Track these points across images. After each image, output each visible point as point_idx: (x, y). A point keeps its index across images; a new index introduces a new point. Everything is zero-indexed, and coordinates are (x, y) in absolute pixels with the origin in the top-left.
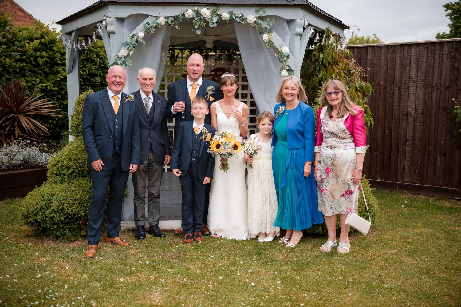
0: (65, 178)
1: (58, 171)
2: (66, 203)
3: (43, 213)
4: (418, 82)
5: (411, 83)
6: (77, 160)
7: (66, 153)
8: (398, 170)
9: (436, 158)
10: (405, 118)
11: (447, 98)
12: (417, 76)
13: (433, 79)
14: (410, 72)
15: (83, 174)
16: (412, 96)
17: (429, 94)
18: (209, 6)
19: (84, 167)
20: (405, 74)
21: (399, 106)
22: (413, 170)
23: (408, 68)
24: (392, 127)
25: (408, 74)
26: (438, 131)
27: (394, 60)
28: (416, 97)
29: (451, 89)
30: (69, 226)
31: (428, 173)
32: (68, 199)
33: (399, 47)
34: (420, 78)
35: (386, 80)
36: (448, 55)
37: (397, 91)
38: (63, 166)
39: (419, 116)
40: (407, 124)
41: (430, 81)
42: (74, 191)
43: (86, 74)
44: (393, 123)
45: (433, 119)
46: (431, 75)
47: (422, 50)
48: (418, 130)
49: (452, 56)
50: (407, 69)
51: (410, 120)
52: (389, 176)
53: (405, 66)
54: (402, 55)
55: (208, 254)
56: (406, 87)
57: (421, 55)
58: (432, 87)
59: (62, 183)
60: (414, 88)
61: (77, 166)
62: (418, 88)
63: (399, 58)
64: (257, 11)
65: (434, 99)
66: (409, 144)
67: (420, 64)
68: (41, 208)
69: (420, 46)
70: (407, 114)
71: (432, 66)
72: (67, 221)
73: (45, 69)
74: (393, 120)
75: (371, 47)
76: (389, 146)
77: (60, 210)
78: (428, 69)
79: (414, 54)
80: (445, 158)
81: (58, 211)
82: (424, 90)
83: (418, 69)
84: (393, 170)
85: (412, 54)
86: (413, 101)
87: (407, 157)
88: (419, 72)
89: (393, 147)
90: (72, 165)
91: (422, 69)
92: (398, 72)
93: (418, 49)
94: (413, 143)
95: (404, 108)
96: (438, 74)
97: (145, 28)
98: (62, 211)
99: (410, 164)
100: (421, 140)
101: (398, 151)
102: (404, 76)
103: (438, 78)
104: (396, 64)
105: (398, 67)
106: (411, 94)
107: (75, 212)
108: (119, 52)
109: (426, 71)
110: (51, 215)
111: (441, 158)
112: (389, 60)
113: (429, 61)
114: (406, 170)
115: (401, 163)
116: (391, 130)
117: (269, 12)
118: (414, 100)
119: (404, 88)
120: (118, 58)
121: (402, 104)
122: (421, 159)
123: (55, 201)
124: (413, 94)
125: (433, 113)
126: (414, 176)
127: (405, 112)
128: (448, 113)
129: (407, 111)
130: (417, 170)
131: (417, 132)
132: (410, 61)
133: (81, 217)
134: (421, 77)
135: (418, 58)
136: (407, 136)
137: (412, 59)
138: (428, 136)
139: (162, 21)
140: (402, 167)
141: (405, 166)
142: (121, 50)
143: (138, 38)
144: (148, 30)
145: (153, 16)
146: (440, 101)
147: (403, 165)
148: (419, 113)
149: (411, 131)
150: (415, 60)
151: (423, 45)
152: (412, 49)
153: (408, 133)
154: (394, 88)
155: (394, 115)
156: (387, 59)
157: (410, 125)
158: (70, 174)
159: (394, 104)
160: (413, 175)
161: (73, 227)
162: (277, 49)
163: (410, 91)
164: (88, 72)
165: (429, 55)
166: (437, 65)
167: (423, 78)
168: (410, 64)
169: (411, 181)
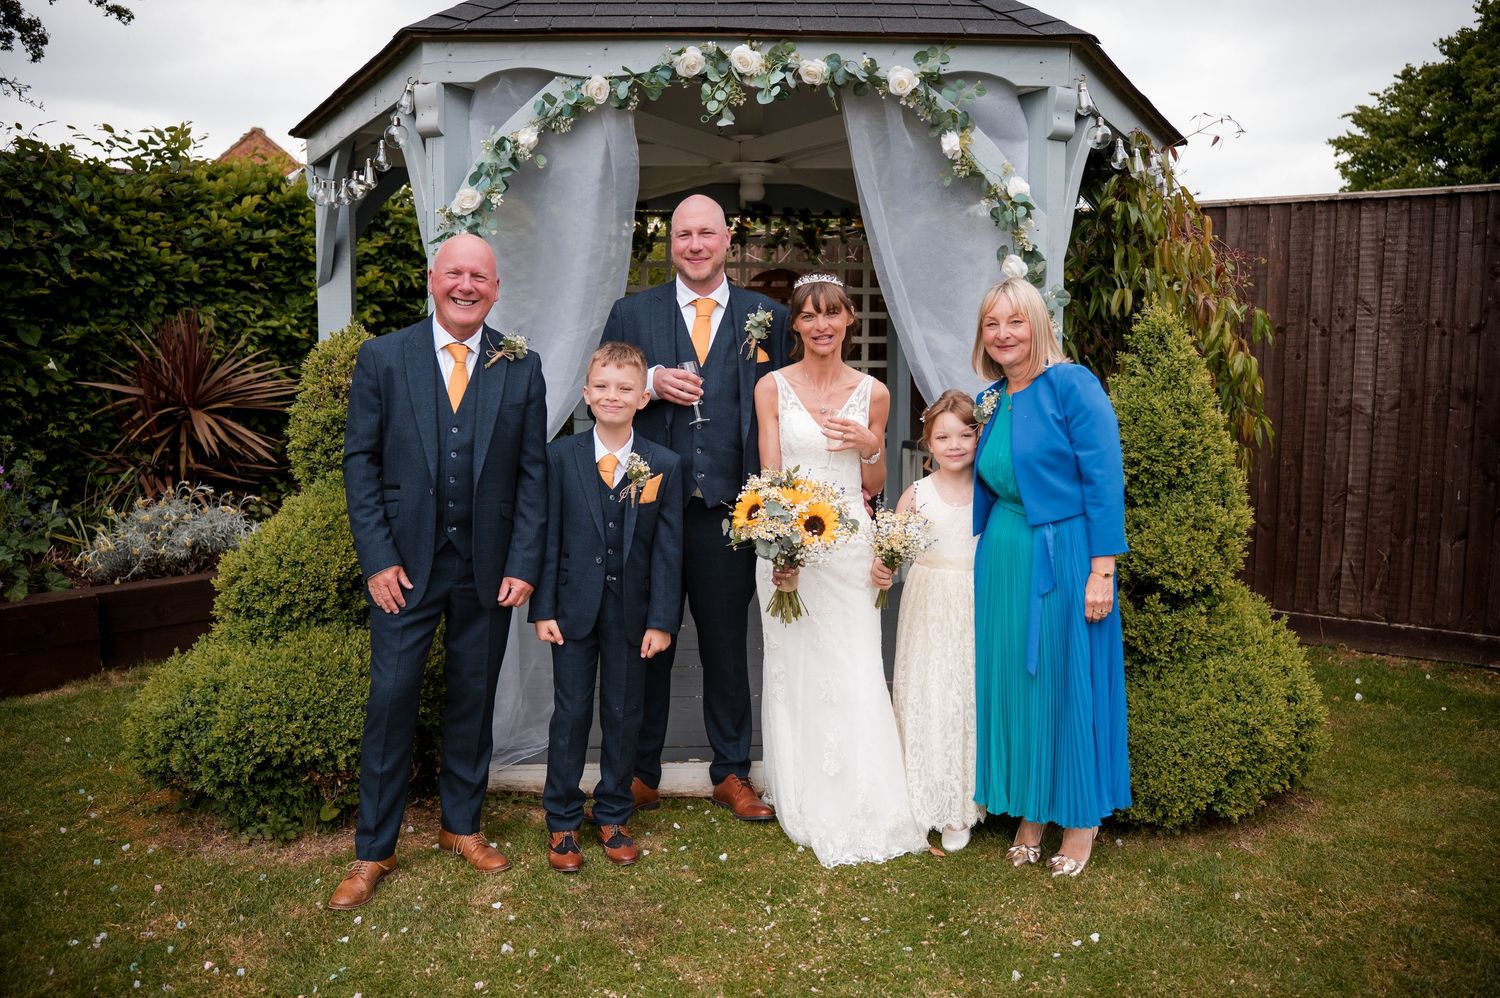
0: (264, 627)
1: (241, 600)
2: (261, 716)
3: (187, 746)
4: (1384, 312)
5: (1362, 318)
6: (303, 565)
7: (267, 540)
8: (1318, 577)
9: (1439, 544)
10: (1341, 420)
11: (1473, 361)
12: (1381, 294)
13: (1428, 305)
14: (1357, 283)
15: (324, 611)
16: (1365, 355)
17: (1417, 348)
18: (758, 40)
19: (325, 589)
20: (1341, 288)
21: (1326, 383)
22: (1367, 578)
23: (1351, 271)
24: (1302, 449)
25: (1351, 288)
26: (1444, 463)
27: (1308, 247)
28: (1377, 358)
29: (1484, 335)
30: (276, 792)
31: (1411, 588)
32: (269, 701)
33: (1323, 209)
34: (1389, 302)
35: (1282, 307)
36: (1474, 231)
37: (1317, 339)
38: (257, 584)
39: (1387, 415)
40: (1349, 439)
41: (1420, 310)
42: (289, 671)
43: (391, 292)
44: (1307, 436)
45: (1429, 425)
46: (1422, 293)
47: (1395, 218)
48: (1382, 457)
49: (1486, 236)
50: (1347, 275)
51: (1359, 427)
52: (1293, 596)
53: (1343, 263)
54: (1332, 232)
55: (754, 912)
56: (1347, 327)
57: (1392, 232)
58: (1427, 330)
59: (254, 642)
60: (1371, 331)
61: (300, 585)
62: (1384, 331)
63: (1322, 241)
64: (921, 57)
65: (1433, 364)
66: (1356, 499)
67: (1391, 259)
68: (181, 729)
69: (1387, 206)
70: (1349, 411)
71: (1426, 266)
72: (269, 773)
73: (276, 276)
74: (1307, 428)
75: (1236, 207)
76: (1293, 506)
77: (240, 740)
78: (1414, 275)
79: (1369, 230)
80: (1467, 544)
81: (233, 744)
82: (1403, 339)
83: (1381, 275)
84: (1304, 580)
85: (1364, 230)
86: (1367, 370)
87: (1347, 539)
88: (1385, 283)
89: (1304, 508)
90: (285, 582)
91: (1394, 273)
92: (1319, 283)
93: (1381, 214)
94: (1368, 497)
95: (1341, 392)
96: (1445, 291)
97: (539, 114)
98: (247, 741)
99: (1357, 560)
100: (1392, 488)
101: (1321, 520)
102: (1340, 296)
103: (1444, 301)
104: (1315, 258)
105: (1319, 266)
106: (1360, 348)
107: (292, 746)
108: (454, 197)
109: (1407, 280)
110: (211, 757)
111: (1452, 544)
112: (1293, 246)
113: (1415, 251)
114: (1343, 580)
115: (1329, 558)
116: (1299, 457)
117: (960, 60)
118: (1371, 367)
119: (1339, 330)
120: (451, 216)
121: (1332, 380)
122: (1392, 545)
123: (223, 707)
124: (1367, 348)
125: (1430, 406)
126: (1368, 597)
127: (1343, 403)
128: (1476, 408)
129: (1351, 400)
130: (1379, 581)
131: (1381, 466)
132: (1358, 251)
133: (315, 762)
134: (1393, 299)
135: (1381, 243)
136: (1350, 475)
137: (1363, 244)
138: (1413, 478)
139: (597, 88)
140: (1334, 569)
141: (1341, 567)
142: (461, 191)
143: (517, 148)
144: (550, 123)
145: (567, 76)
146: (1451, 371)
147: (1336, 563)
148: (1386, 407)
149: (1359, 460)
150: (1373, 248)
151: (1396, 202)
152: (1363, 215)
153: (1351, 467)
154: (1308, 330)
155: (1308, 412)
156: (1286, 243)
157: (1359, 443)
158: (282, 611)
159: (1309, 380)
160: (1365, 593)
161: (290, 792)
162: (989, 186)
163: (1360, 341)
164: (397, 284)
165: (1417, 232)
166: (1440, 261)
167: (1398, 302)
168: (1358, 258)
169: (1358, 612)
